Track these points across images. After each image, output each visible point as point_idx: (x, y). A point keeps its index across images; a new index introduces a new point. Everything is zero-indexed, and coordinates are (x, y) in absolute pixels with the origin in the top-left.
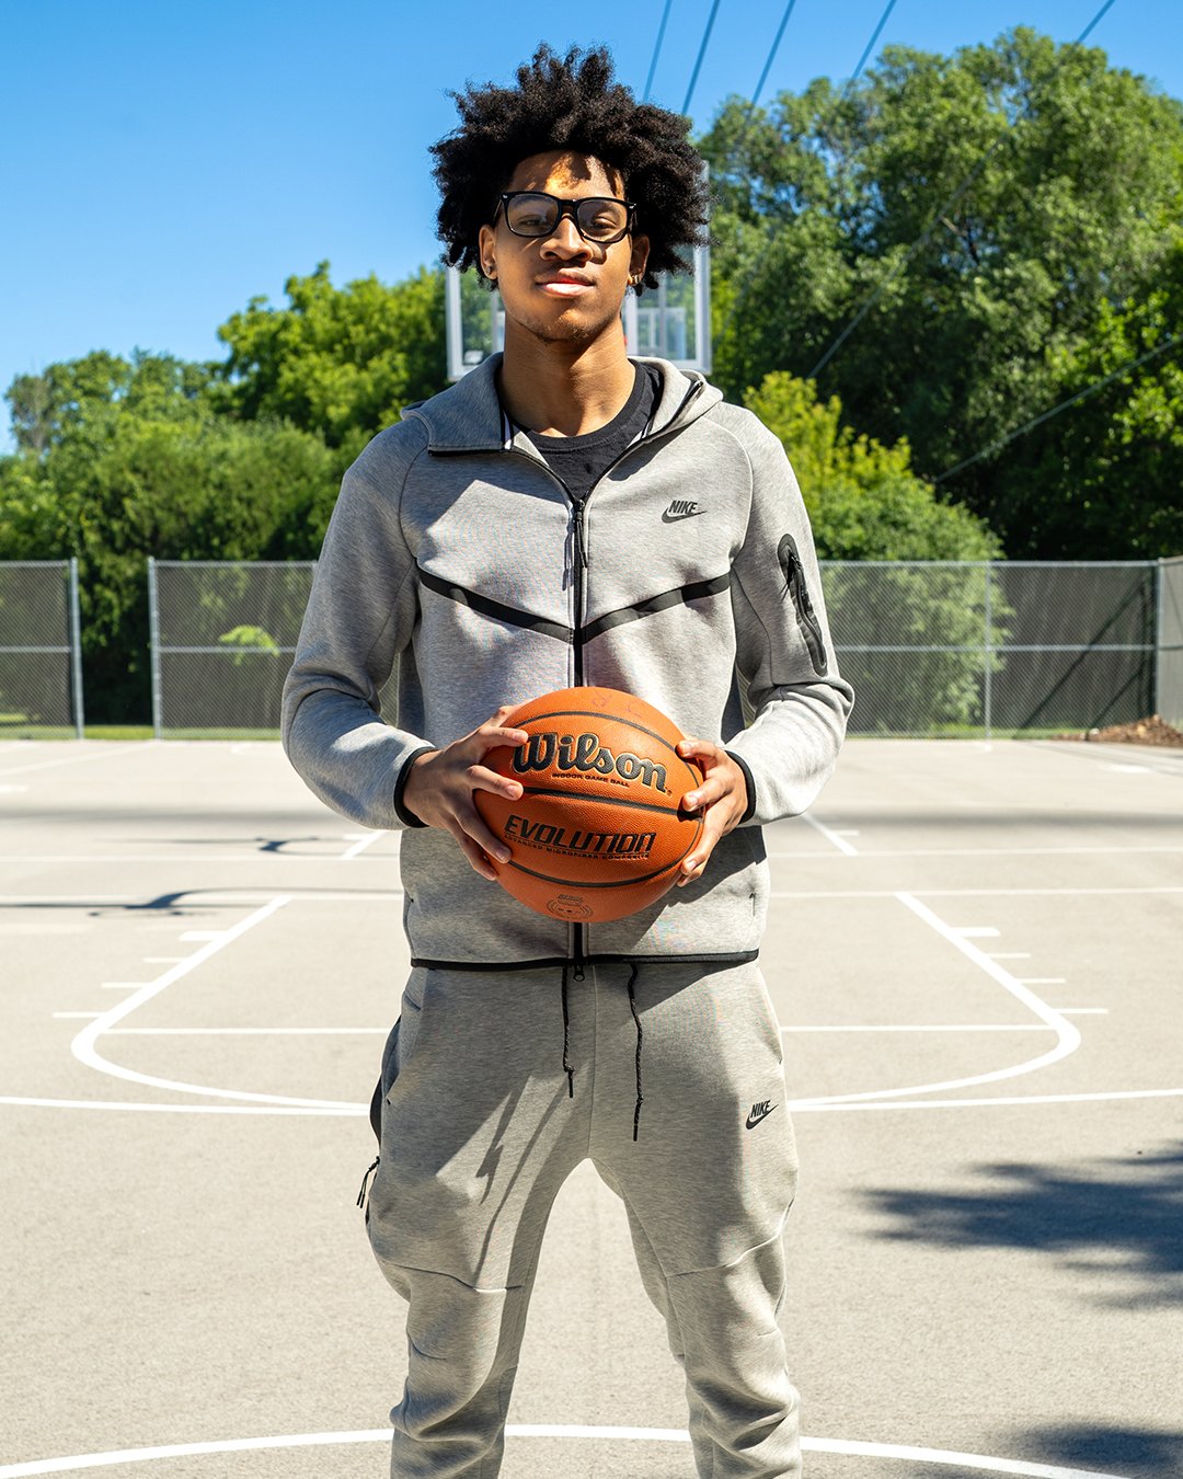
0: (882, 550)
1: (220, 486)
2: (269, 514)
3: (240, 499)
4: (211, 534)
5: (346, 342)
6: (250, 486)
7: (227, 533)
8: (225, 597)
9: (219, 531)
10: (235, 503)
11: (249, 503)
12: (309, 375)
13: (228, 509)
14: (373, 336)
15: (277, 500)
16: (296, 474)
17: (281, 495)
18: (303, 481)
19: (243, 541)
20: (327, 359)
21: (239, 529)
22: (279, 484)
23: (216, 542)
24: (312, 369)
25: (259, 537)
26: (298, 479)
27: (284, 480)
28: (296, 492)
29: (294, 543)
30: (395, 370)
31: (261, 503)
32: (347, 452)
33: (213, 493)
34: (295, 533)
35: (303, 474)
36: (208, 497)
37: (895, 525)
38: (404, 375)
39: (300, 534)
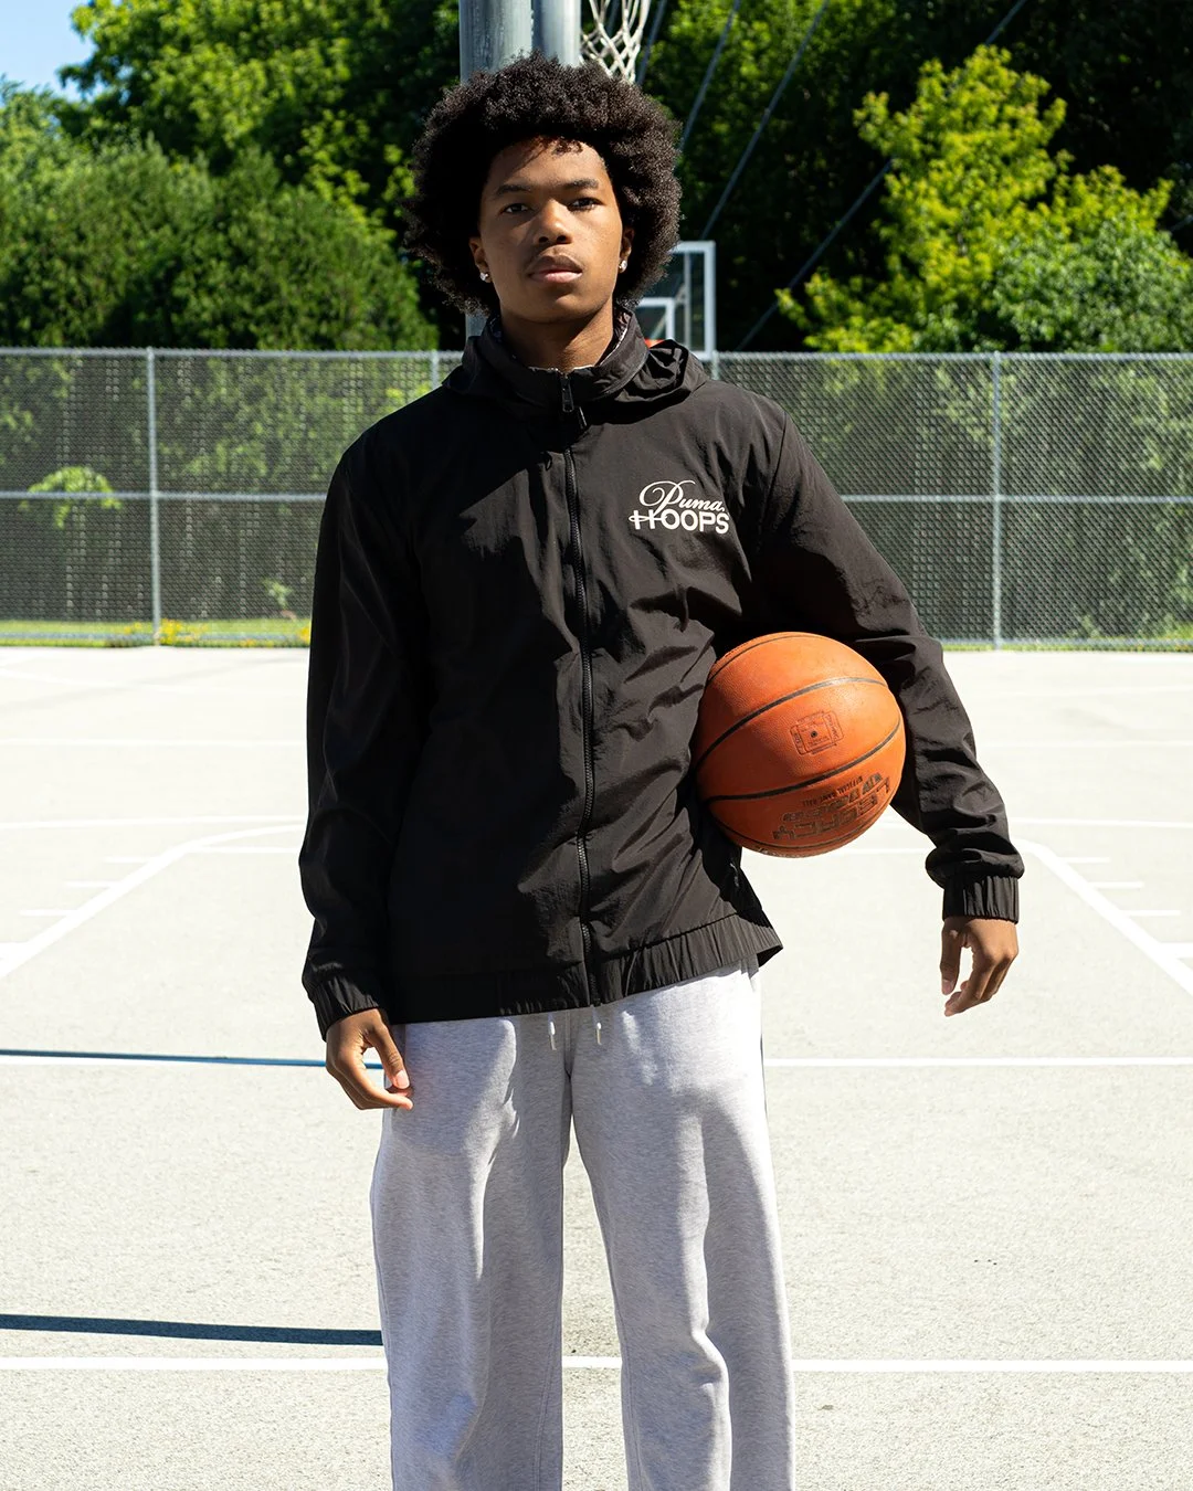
0: (1094, 339)
1: (34, 237)
2: (110, 282)
3: (66, 259)
4: (19, 312)
5: (255, 29)
6: (82, 238)
7: (45, 311)
8: (36, 412)
9: (32, 308)
10: (58, 264)
11: (78, 264)
12: (195, 78)
13: (45, 273)
14: (295, 19)
15: (124, 260)
16: (156, 218)
17: (130, 253)
18: (167, 230)
19: (68, 323)
20: (224, 54)
21: (63, 305)
22: (127, 235)
23: (26, 324)
24: (202, 68)
25: (94, 316)
26: (157, 227)
27: (136, 229)
28: (154, 247)
29: (146, 324)
30: (329, 62)
31: (97, 264)
32: (237, 184)
33: (24, 246)
34: (150, 311)
35: (166, 219)
36: (15, 253)
37: (1118, 298)
38: (343, 71)
39: (159, 315)
